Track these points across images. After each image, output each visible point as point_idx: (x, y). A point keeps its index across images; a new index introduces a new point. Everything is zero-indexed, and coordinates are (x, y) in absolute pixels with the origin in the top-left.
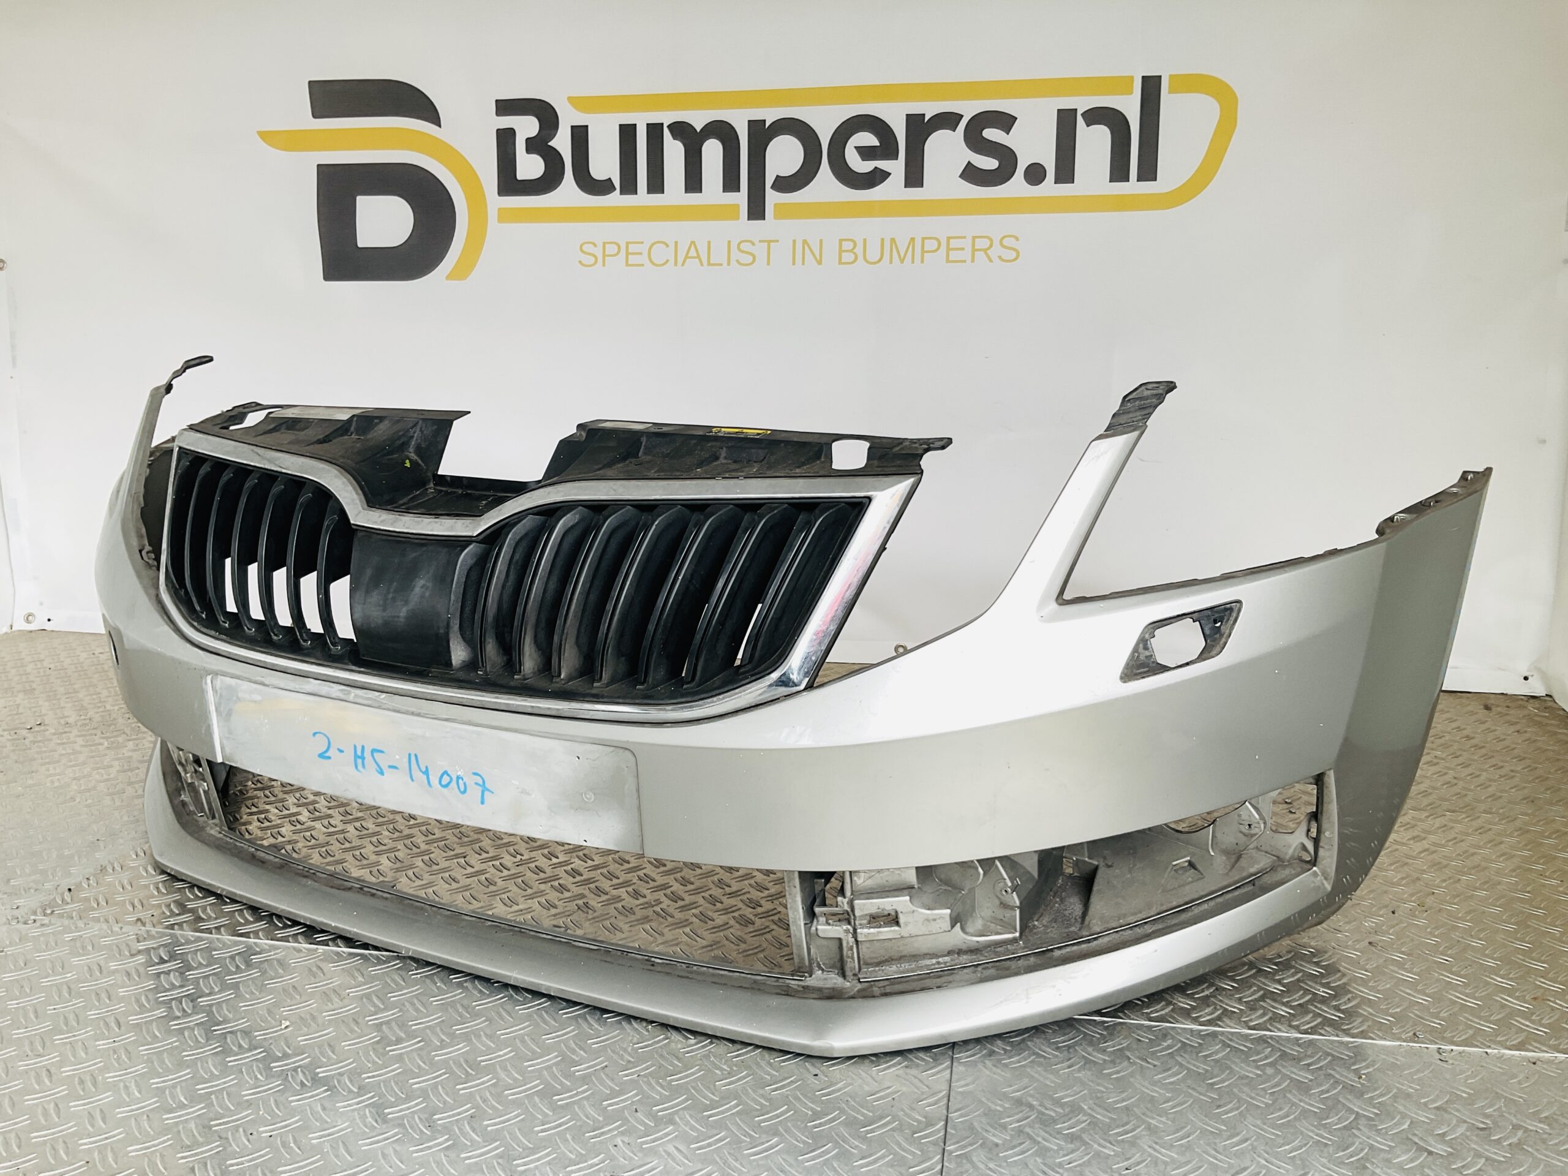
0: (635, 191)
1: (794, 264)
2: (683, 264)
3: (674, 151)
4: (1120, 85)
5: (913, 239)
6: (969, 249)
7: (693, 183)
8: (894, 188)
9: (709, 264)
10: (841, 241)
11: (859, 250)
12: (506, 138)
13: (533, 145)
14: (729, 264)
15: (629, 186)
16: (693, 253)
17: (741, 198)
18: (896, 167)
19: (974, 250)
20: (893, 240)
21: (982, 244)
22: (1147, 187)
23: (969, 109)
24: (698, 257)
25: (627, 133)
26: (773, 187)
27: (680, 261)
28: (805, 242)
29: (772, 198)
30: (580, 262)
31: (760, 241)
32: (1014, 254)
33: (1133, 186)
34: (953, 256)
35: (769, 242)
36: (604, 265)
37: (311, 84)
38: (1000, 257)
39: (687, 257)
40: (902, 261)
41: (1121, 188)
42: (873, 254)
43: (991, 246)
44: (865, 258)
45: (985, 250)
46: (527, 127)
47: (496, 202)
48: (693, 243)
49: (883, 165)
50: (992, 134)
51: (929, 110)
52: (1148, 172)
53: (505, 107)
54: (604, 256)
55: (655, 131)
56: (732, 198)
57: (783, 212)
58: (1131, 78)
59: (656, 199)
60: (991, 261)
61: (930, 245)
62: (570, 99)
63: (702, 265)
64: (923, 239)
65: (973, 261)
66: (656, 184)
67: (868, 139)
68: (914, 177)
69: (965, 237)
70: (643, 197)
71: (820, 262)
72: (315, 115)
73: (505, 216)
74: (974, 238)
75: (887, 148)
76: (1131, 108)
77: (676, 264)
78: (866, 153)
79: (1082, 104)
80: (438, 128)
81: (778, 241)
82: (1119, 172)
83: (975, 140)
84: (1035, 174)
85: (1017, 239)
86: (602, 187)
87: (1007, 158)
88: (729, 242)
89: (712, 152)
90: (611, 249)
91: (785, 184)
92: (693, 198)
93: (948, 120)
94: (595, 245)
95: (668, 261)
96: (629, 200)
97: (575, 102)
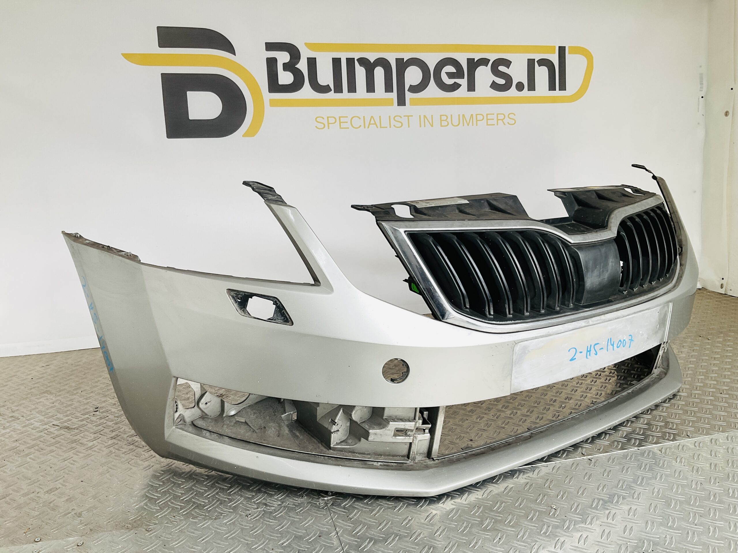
0: (341, 92)
1: (420, 126)
2: (368, 127)
3: (360, 72)
4: (550, 49)
5: (472, 115)
6: (496, 120)
7: (370, 87)
8: (462, 92)
9: (381, 127)
10: (441, 116)
11: (449, 120)
12: (272, 63)
13: (287, 67)
14: (390, 127)
15: (338, 89)
16: (372, 122)
17: (394, 95)
18: (464, 82)
19: (498, 120)
20: (463, 115)
21: (501, 117)
22: (562, 93)
23: (492, 57)
24: (375, 124)
25: (336, 62)
26: (408, 90)
27: (367, 125)
28: (425, 116)
29: (409, 95)
30: (316, 127)
31: (404, 116)
32: (513, 122)
33: (557, 93)
34: (490, 122)
35: (408, 116)
36: (329, 128)
37: (158, 28)
38: (508, 123)
39: (370, 124)
40: (468, 125)
41: (552, 93)
42: (455, 122)
43: (504, 119)
44: (452, 124)
45: (502, 120)
46: (283, 57)
47: (268, 96)
48: (372, 117)
49: (458, 81)
50: (502, 68)
51: (477, 57)
52: (563, 87)
53: (270, 46)
54: (328, 124)
55: (350, 62)
56: (389, 95)
57: (414, 102)
58: (555, 47)
59: (352, 95)
60: (505, 124)
61: (480, 117)
62: (306, 44)
63: (377, 127)
64: (476, 115)
65: (497, 125)
66: (352, 88)
67: (450, 69)
68: (471, 87)
69: (494, 114)
70: (346, 94)
71: (432, 126)
72: (160, 46)
73: (274, 102)
74: (498, 114)
75: (459, 74)
76: (555, 59)
77: (365, 128)
78: (450, 75)
79: (537, 57)
80: (234, 56)
81: (412, 116)
82: (552, 87)
83: (495, 71)
84: (520, 87)
85: (515, 115)
86: (325, 89)
87: (508, 79)
88: (390, 116)
89: (379, 73)
90: (332, 120)
91: (414, 89)
92: (371, 95)
93: (484, 62)
94: (323, 118)
95: (360, 126)
96: (338, 96)
97: (309, 45)
